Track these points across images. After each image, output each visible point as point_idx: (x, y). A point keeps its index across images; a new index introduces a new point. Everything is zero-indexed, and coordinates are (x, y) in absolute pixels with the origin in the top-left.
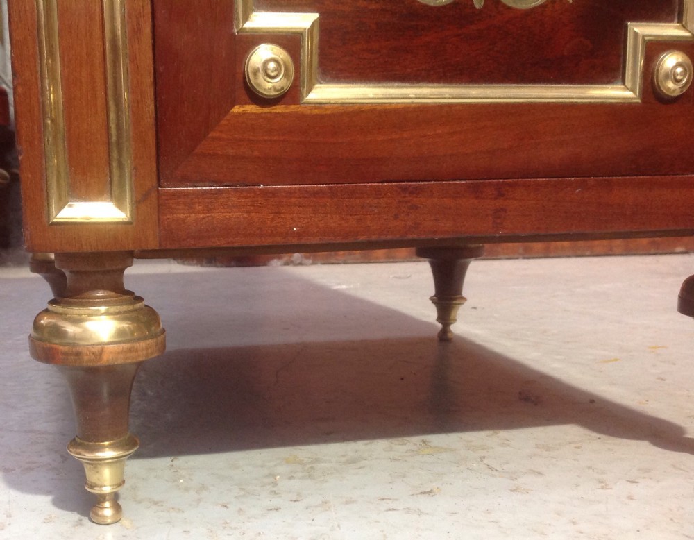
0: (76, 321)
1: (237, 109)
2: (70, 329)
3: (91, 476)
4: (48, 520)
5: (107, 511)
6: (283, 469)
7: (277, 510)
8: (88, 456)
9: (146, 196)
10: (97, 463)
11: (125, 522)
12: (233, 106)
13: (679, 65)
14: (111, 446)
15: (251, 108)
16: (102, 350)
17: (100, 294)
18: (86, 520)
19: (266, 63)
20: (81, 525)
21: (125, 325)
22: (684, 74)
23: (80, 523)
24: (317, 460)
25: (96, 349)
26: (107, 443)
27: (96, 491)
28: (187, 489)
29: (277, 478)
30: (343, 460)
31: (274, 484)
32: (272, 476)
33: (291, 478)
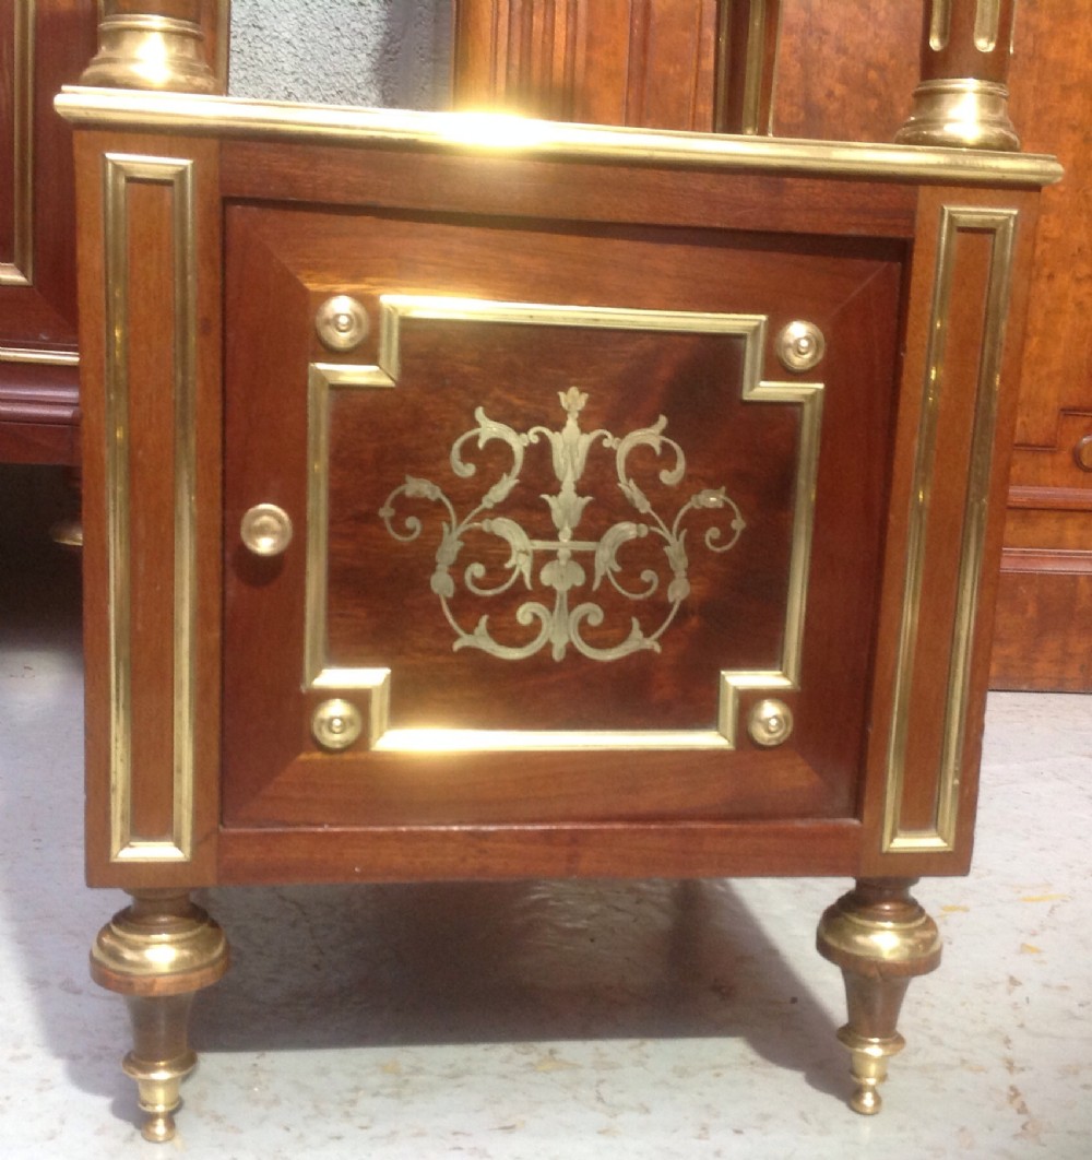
0: (136, 948)
1: (303, 757)
2: (129, 955)
3: (144, 1095)
4: (100, 1132)
5: (160, 1128)
6: (374, 1081)
7: (339, 1138)
8: (141, 1076)
9: (207, 838)
10: (151, 1084)
11: (177, 1141)
12: (298, 754)
13: (775, 717)
14: (165, 1068)
15: (318, 756)
16: (154, 982)
17: (163, 919)
18: (138, 1135)
19: (332, 719)
20: (131, 1140)
21: (186, 953)
22: (779, 725)
23: (130, 1139)
24: (417, 1071)
25: (148, 980)
26: (162, 1064)
27: (149, 1109)
28: (256, 1102)
29: (361, 1093)
30: (447, 1071)
31: (353, 1102)
32: (357, 1089)
33: (376, 1095)
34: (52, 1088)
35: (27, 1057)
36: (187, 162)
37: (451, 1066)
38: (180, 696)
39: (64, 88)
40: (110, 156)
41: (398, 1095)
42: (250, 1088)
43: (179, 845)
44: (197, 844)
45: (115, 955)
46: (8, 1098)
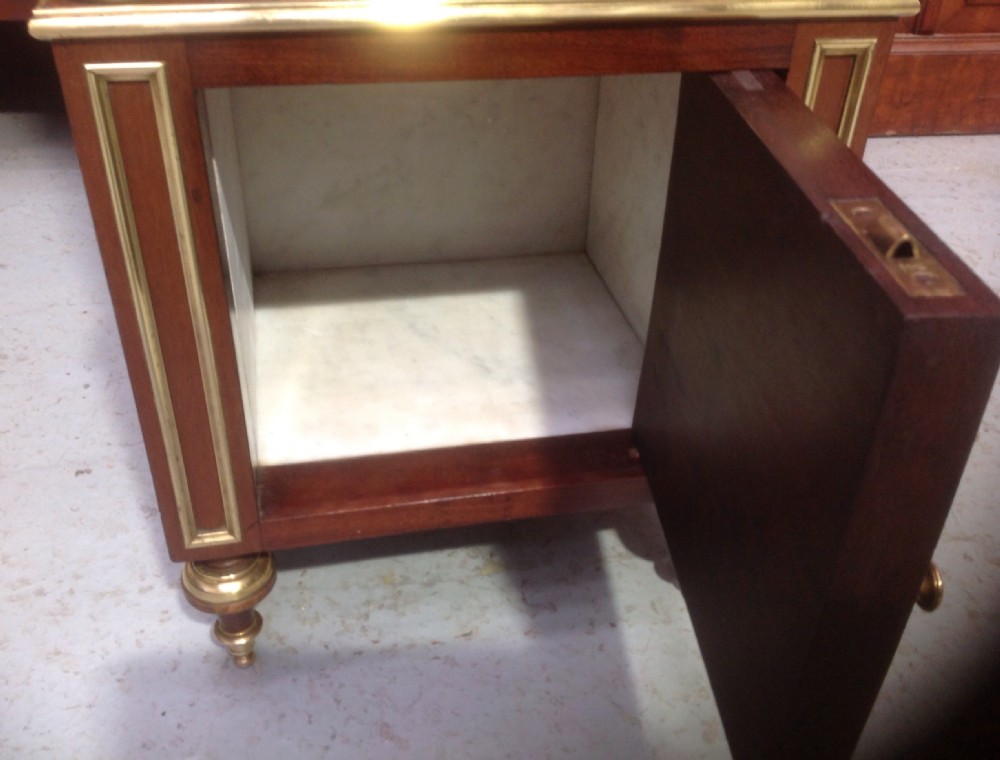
0: (212, 584)
2: (207, 589)
5: (244, 660)
6: (378, 593)
7: (360, 653)
8: (228, 643)
9: (251, 527)
10: (235, 646)
11: (256, 665)
17: (229, 564)
24: (406, 580)
25: (224, 607)
26: (241, 634)
27: (235, 654)
28: (304, 621)
29: (371, 607)
30: (425, 579)
31: (367, 616)
32: (368, 603)
33: (381, 607)
34: (170, 618)
35: (151, 588)
36: (157, 65)
37: (428, 573)
38: (218, 448)
39: (36, 12)
40: (89, 67)
41: (394, 607)
42: (299, 607)
43: (231, 532)
44: (244, 531)
45: (197, 586)
46: (142, 632)
